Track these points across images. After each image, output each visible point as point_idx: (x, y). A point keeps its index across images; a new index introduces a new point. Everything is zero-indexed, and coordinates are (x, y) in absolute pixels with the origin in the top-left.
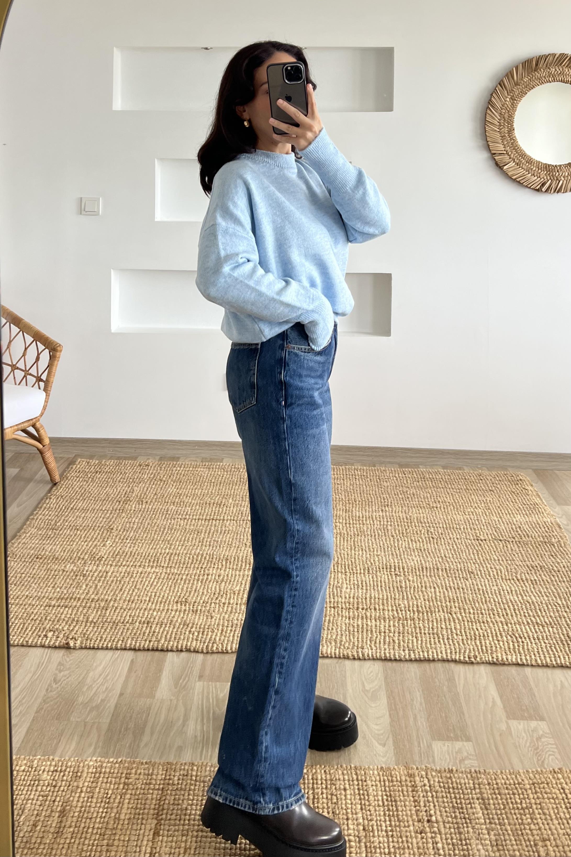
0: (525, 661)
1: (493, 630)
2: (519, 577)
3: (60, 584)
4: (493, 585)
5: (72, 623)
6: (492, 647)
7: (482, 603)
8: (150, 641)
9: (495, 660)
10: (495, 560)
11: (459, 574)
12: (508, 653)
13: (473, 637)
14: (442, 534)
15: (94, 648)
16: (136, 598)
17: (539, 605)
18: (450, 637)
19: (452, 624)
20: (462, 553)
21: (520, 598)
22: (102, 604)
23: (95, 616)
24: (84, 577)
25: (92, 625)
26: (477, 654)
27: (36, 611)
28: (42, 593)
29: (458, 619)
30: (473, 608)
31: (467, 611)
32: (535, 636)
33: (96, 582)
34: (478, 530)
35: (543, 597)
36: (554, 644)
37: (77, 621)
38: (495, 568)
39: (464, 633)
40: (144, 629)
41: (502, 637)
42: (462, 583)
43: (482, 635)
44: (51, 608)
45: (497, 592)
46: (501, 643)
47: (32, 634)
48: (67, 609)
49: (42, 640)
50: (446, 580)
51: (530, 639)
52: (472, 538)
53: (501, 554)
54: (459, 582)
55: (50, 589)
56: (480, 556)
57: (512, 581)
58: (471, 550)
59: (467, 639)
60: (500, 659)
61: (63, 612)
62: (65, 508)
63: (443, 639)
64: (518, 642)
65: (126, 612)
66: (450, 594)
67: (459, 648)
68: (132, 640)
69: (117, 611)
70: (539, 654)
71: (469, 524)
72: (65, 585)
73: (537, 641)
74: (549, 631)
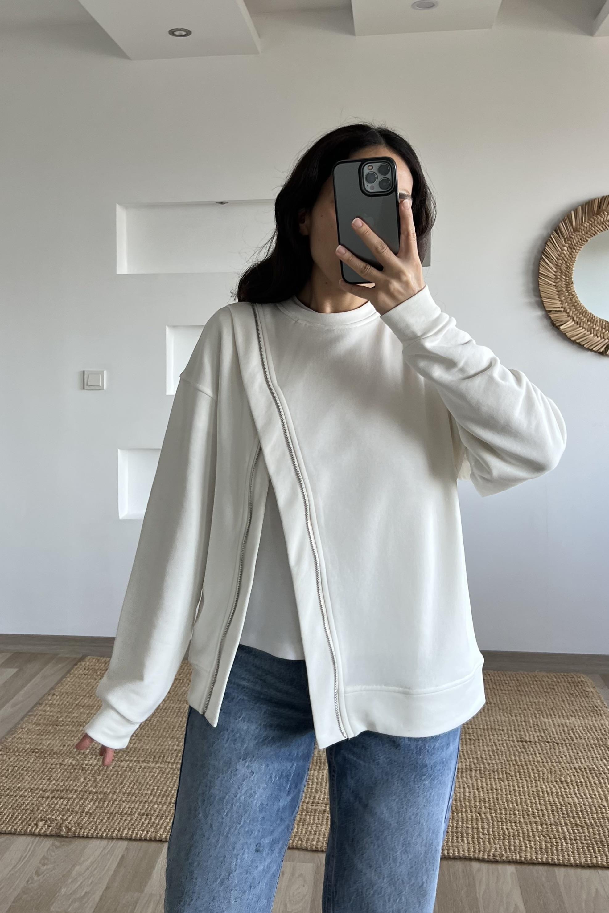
0: (556, 861)
1: (525, 830)
2: (563, 779)
3: (56, 776)
4: (532, 787)
5: (67, 813)
6: (521, 846)
7: (517, 804)
8: (147, 832)
9: (523, 859)
10: (538, 762)
11: (494, 775)
12: (540, 852)
13: (502, 837)
14: (481, 735)
15: (87, 837)
16: (137, 791)
17: (581, 807)
18: (476, 836)
19: (480, 824)
20: (502, 754)
21: (561, 800)
22: (100, 797)
23: (92, 807)
24: (82, 770)
25: (88, 816)
26: (504, 853)
27: (28, 802)
28: (35, 785)
29: (487, 819)
30: (505, 808)
31: (498, 811)
32: (572, 837)
33: (95, 775)
34: (524, 731)
35: (587, 798)
36: (593, 844)
37: (72, 811)
38: (537, 770)
39: (491, 833)
40: (143, 820)
41: (534, 836)
42: (496, 784)
43: (511, 833)
44: (44, 799)
45: (535, 793)
46: (532, 842)
47: (22, 823)
48: (62, 800)
49: (32, 828)
50: (479, 781)
51: (565, 839)
52: (515, 740)
53: (546, 755)
54: (494, 784)
55: (45, 781)
56: (522, 758)
57: (555, 783)
58: (512, 752)
59: (495, 838)
60: (529, 858)
61: (57, 803)
62: (69, 705)
63: (467, 838)
64: (552, 842)
65: (124, 804)
66: (482, 795)
67: (484, 847)
68: (129, 829)
69: (116, 803)
70: (573, 854)
71: (514, 725)
72: (61, 778)
73: (574, 841)
74: (589, 832)
